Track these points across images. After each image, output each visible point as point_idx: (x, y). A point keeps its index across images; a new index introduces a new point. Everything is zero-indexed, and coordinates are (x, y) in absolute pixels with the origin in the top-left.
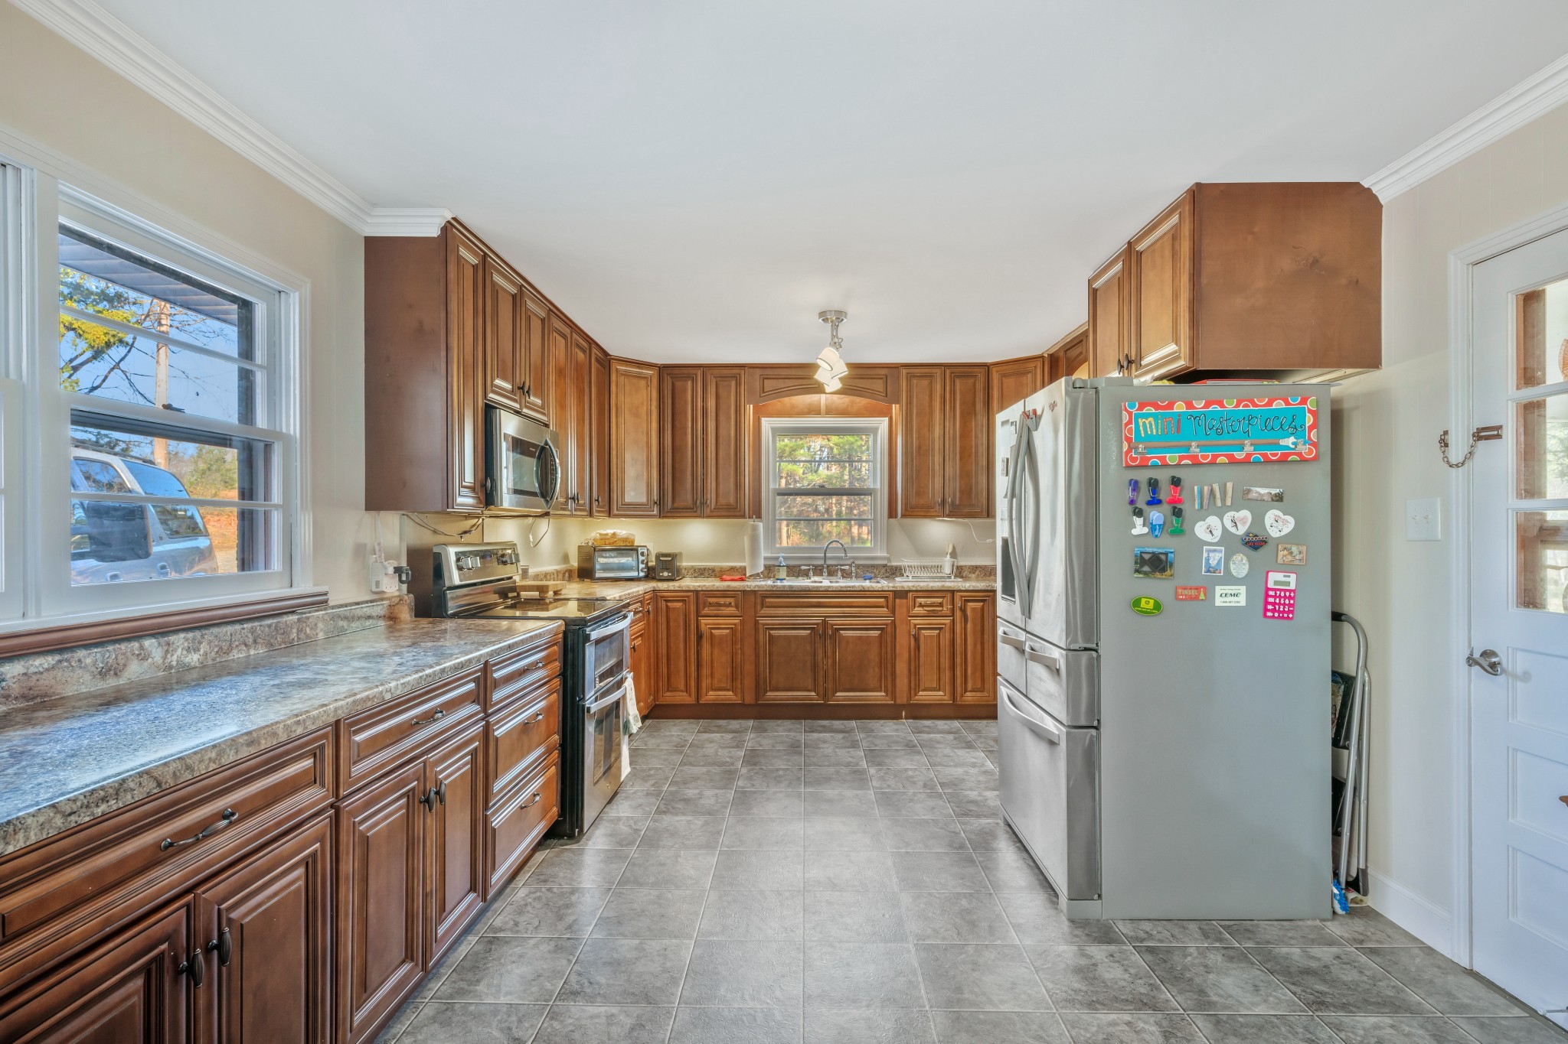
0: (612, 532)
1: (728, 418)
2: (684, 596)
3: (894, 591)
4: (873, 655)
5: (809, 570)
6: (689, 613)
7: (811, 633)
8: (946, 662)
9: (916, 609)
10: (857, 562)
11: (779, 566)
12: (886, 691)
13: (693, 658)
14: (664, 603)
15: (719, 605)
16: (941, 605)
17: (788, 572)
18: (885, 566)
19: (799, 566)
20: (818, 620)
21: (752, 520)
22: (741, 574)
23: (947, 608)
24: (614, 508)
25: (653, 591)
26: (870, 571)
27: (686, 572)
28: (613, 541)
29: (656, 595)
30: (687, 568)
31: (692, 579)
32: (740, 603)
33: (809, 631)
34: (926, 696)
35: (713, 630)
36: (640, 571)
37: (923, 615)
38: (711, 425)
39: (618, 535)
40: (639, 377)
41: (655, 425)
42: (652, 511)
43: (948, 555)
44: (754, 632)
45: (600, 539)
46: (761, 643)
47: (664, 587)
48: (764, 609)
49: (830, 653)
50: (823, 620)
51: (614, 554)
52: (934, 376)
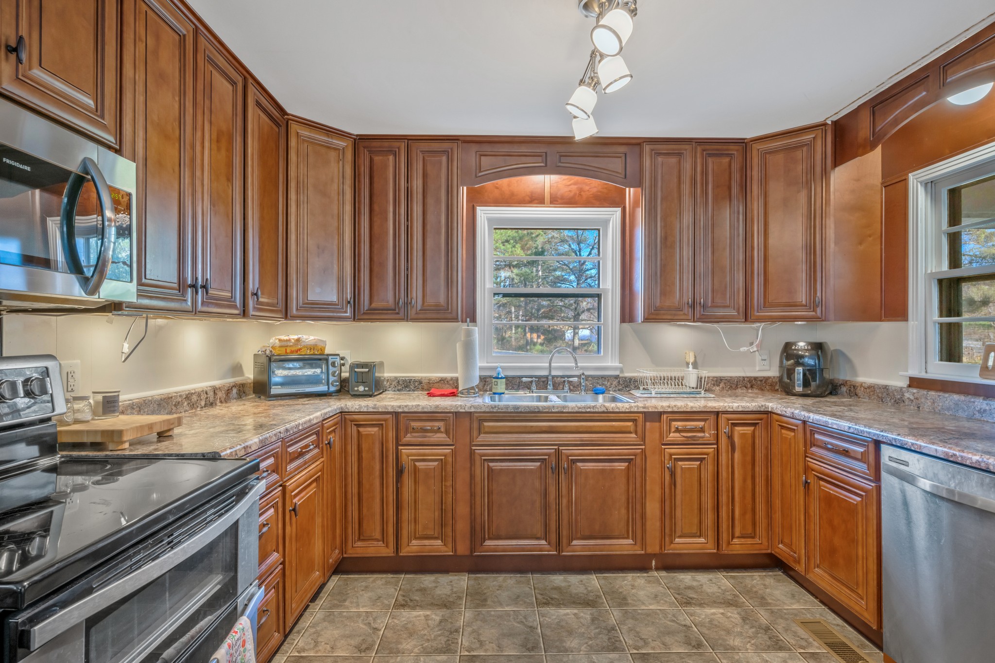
0: (296, 337)
1: (438, 201)
2: (379, 419)
3: (644, 413)
4: (619, 492)
5: (531, 382)
6: (387, 441)
7: (541, 466)
8: (708, 502)
9: (672, 435)
10: (587, 373)
11: (497, 378)
12: (634, 538)
13: (391, 498)
14: (354, 428)
15: (423, 430)
16: (702, 430)
17: (506, 384)
18: (617, 377)
19: (521, 377)
20: (551, 450)
21: (466, 324)
22: (451, 389)
23: (710, 434)
24: (293, 308)
25: (340, 414)
26: (600, 383)
27: (387, 385)
28: (296, 348)
29: (345, 418)
30: (388, 380)
31: (393, 396)
32: (452, 427)
33: (538, 464)
34: (684, 544)
35: (417, 464)
36: (330, 386)
37: (680, 442)
38: (417, 210)
39: (304, 342)
40: (329, 147)
41: (348, 208)
42: (346, 312)
43: (690, 366)
44: (469, 465)
45: (279, 347)
46: (478, 479)
47: (357, 407)
48: (481, 435)
49: (564, 491)
50: (555, 449)
51: (297, 364)
52: (682, 153)
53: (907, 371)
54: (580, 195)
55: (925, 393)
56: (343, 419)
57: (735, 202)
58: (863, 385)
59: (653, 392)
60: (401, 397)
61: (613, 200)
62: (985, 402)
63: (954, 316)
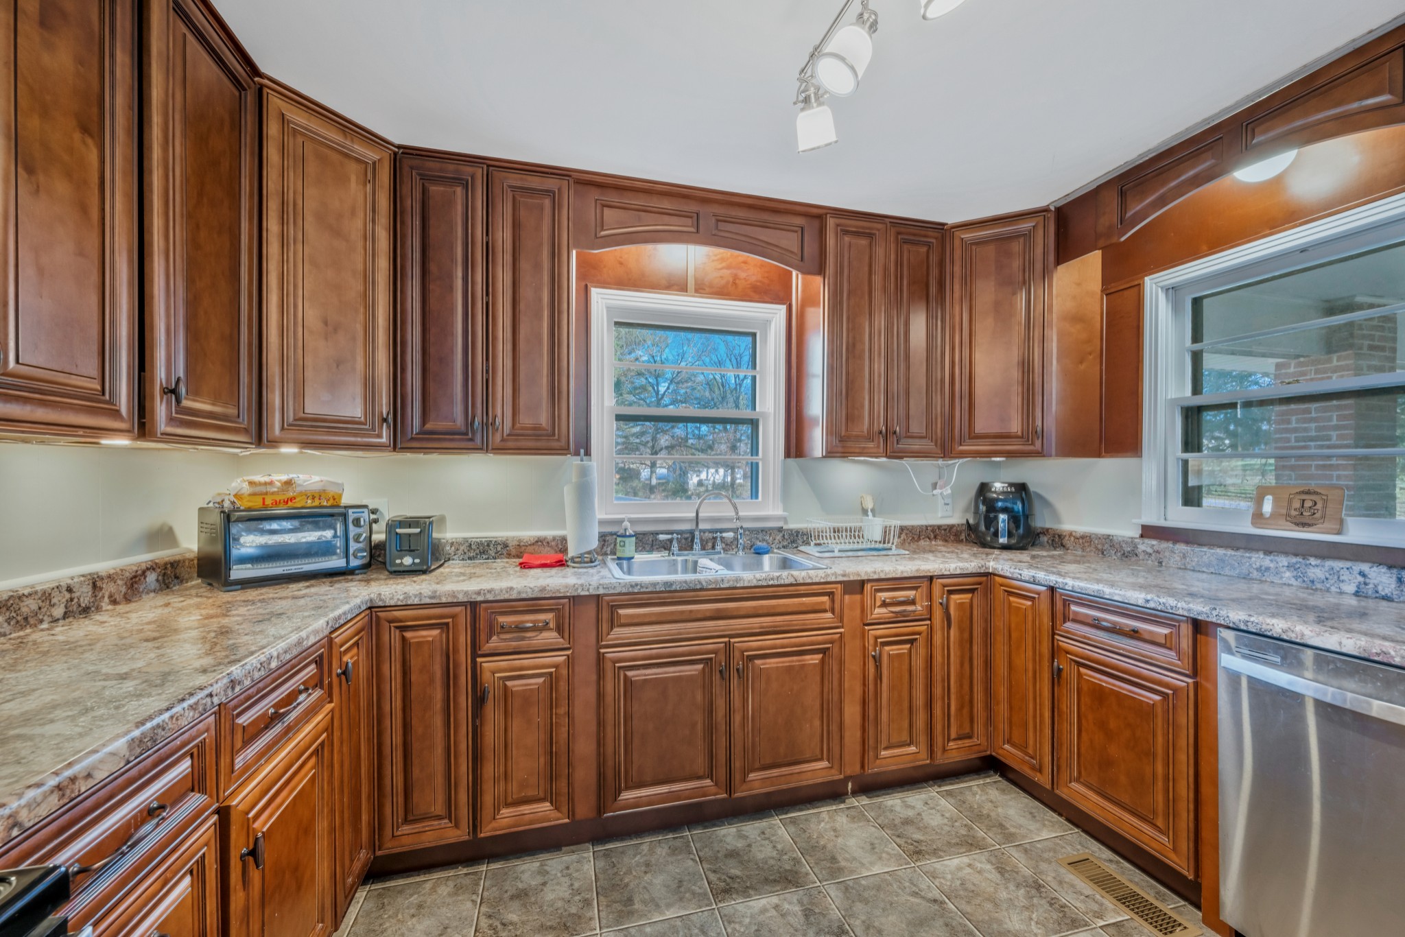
0: (284, 478)
1: (537, 266)
2: (442, 616)
3: (844, 583)
4: (811, 697)
5: (671, 541)
6: (456, 651)
7: (704, 669)
9: (877, 610)
11: (624, 536)
12: (830, 759)
13: (464, 745)
14: (396, 635)
15: (520, 629)
16: (913, 602)
17: (636, 544)
18: (780, 530)
19: (655, 534)
20: (718, 644)
21: (579, 458)
22: (556, 555)
23: (922, 606)
24: (273, 425)
25: (368, 612)
26: (761, 539)
27: (450, 551)
28: (285, 497)
29: (377, 617)
30: (452, 544)
31: (462, 571)
32: (567, 620)
33: (700, 666)
34: (892, 758)
35: (509, 683)
36: (351, 558)
37: (887, 620)
38: (503, 278)
39: (300, 485)
40: (347, 156)
41: (383, 264)
42: (380, 436)
43: (870, 513)
44: (594, 677)
45: (250, 495)
46: (609, 699)
47: (401, 598)
48: (615, 630)
49: (737, 702)
50: (725, 643)
51: (287, 524)
52: (874, 234)
53: (1140, 518)
54: (734, 283)
55: (1171, 546)
56: (374, 619)
57: (933, 304)
58: (1074, 534)
59: (836, 550)
60: (477, 571)
61: (775, 292)
62: (1269, 558)
63: (1192, 452)
